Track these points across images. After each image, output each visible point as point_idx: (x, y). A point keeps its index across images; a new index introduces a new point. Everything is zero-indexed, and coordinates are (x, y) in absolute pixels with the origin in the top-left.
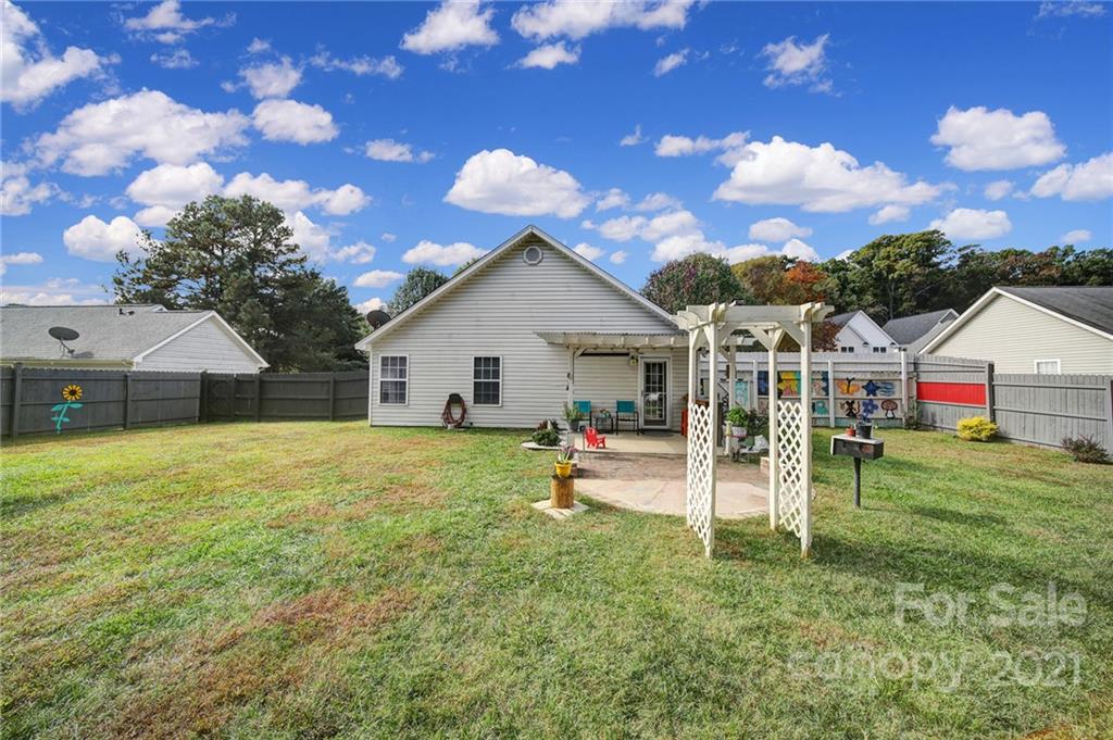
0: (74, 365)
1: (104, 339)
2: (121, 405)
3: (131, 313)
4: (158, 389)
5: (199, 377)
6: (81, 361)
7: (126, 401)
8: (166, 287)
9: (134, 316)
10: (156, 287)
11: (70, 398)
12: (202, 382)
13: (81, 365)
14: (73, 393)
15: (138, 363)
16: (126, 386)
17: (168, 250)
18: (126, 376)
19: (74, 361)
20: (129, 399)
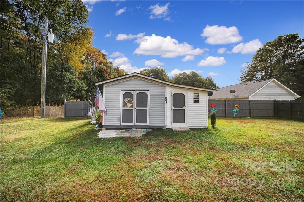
0: (235, 99)
1: (241, 92)
2: (249, 110)
3: (247, 84)
4: (259, 106)
5: (273, 102)
6: (237, 98)
7: (250, 109)
8: (254, 76)
9: (248, 85)
10: (251, 76)
11: (236, 108)
12: (274, 104)
13: (237, 99)
14: (237, 106)
15: (250, 98)
16: (250, 105)
17: (253, 66)
18: (249, 102)
19: (235, 98)
20: (251, 109)
